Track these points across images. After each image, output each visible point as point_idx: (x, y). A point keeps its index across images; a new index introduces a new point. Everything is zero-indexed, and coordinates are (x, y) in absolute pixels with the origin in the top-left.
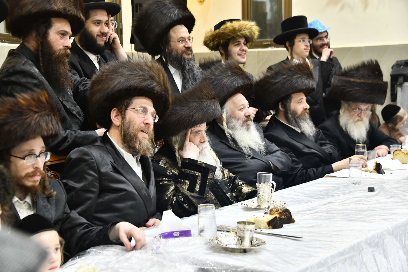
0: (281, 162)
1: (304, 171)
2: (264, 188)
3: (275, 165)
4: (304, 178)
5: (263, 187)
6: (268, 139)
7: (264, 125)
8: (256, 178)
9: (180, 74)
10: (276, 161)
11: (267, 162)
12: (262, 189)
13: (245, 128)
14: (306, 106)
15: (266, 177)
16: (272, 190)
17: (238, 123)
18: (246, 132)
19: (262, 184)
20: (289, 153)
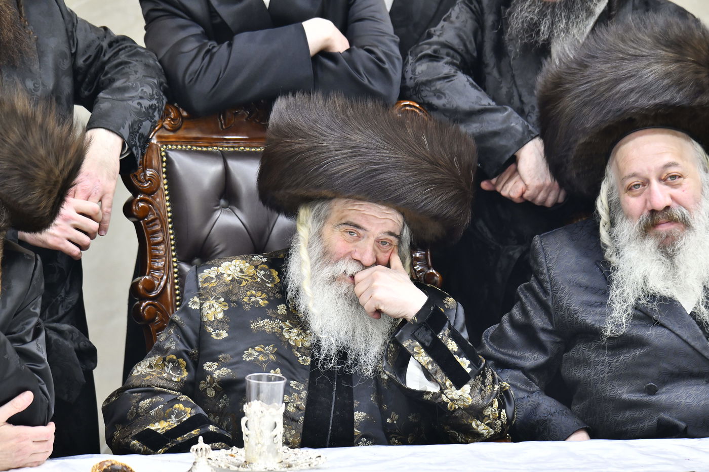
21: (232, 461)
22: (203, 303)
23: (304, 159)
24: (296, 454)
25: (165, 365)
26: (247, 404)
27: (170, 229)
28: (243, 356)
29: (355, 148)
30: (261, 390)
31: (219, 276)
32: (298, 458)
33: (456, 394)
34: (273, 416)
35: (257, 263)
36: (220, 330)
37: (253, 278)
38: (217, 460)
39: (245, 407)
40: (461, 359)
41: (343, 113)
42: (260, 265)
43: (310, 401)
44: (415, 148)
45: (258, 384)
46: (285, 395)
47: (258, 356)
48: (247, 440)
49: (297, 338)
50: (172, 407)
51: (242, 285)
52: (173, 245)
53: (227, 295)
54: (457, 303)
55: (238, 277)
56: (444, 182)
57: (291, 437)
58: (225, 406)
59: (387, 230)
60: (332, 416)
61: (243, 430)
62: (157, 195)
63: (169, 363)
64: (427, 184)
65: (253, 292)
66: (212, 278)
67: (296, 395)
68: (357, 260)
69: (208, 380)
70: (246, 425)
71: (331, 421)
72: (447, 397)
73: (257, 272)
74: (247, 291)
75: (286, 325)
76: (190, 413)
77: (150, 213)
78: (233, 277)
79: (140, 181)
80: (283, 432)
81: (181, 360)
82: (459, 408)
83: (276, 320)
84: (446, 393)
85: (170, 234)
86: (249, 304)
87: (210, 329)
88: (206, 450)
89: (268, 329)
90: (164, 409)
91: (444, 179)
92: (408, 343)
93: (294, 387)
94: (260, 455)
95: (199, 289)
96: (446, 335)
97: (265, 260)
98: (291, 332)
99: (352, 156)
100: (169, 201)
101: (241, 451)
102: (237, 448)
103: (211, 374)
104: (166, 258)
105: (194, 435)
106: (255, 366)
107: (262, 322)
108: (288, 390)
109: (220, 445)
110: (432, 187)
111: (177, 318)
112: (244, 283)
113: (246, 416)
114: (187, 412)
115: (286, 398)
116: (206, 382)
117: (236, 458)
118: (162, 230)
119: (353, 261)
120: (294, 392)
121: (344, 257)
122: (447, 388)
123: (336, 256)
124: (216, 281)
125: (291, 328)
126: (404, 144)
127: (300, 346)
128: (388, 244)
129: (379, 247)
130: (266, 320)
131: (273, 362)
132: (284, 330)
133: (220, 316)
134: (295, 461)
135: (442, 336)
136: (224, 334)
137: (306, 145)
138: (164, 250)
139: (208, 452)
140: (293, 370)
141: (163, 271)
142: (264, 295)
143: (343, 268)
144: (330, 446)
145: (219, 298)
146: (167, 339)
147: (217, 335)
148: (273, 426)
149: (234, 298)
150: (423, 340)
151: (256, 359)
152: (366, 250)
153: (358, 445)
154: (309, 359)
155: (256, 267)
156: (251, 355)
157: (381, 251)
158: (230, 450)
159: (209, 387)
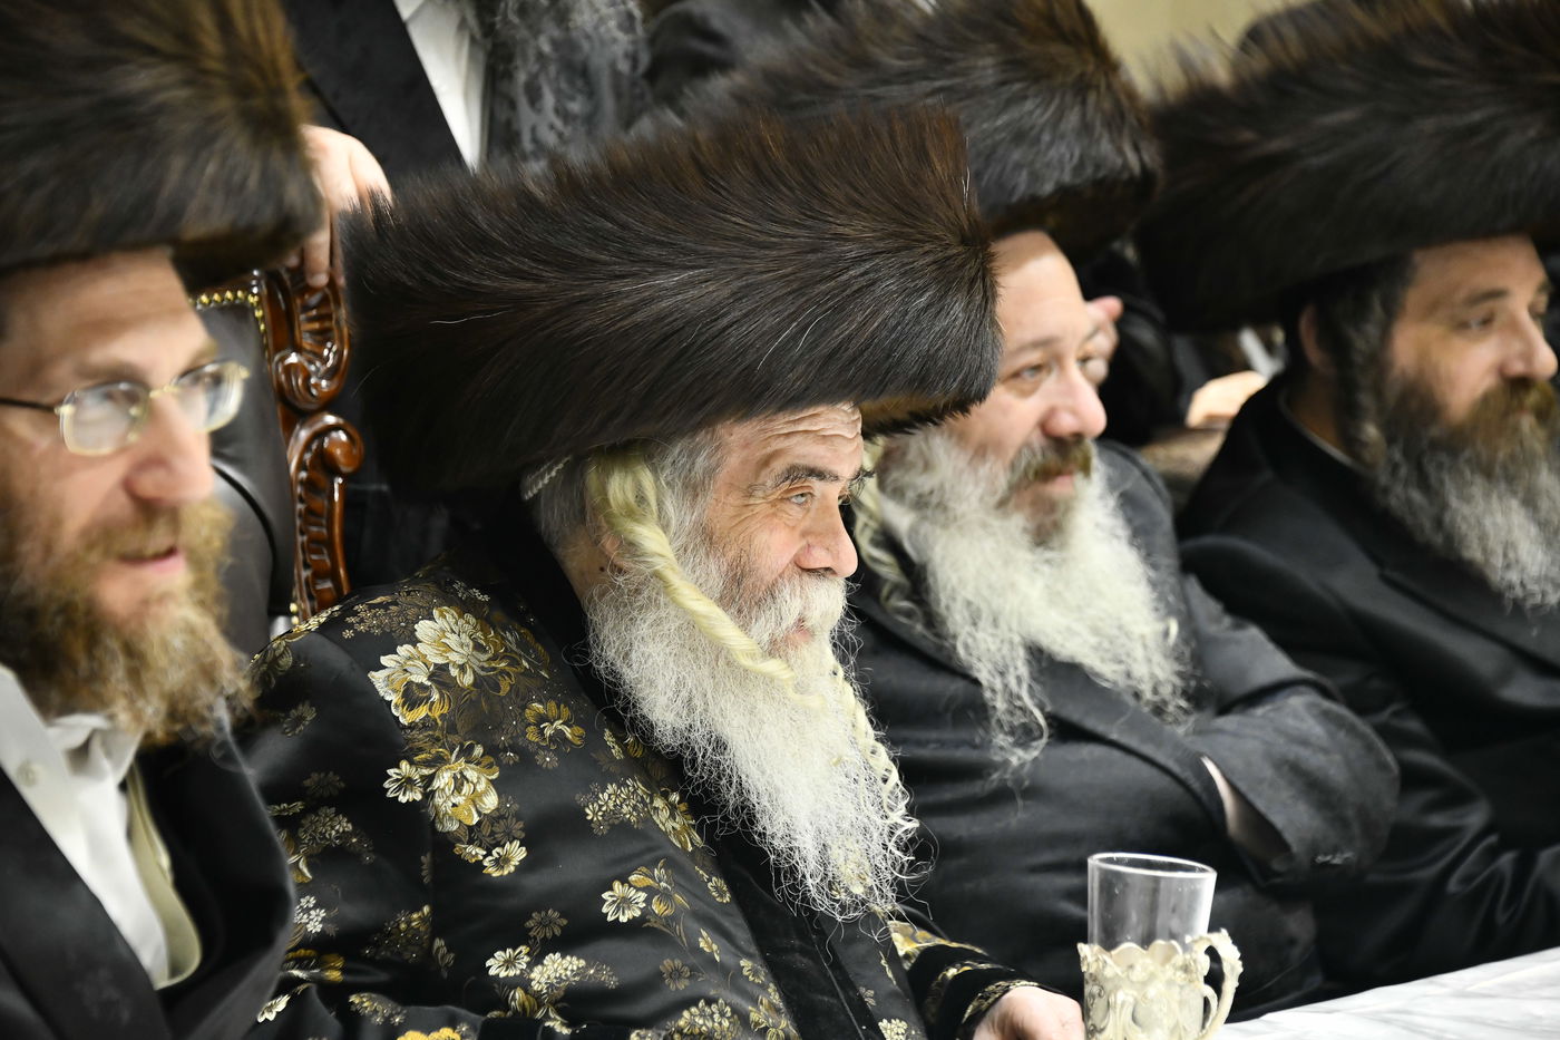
0: (1313, 787)
1: (1506, 860)
2: (1144, 984)
3: (1261, 805)
4: (1501, 918)
5: (1138, 974)
6: (1212, 587)
7: (1184, 461)
8: (1080, 896)
9: (462, 25)
10: (1268, 772)
11: (1186, 774)
12: (1123, 997)
13: (1018, 521)
14: (1528, 356)
15: (1162, 897)
16: (1206, 1002)
17: (977, 484)
18: (1024, 555)
19: (1128, 947)
20: (1381, 708)
22: (431, 778)
28: (605, 910)
31: (440, 677)
35: (481, 609)
37: (511, 659)
47: (648, 902)
49: (675, 825)
51: (504, 693)
53: (483, 732)
55: (482, 668)
65: (539, 708)
66: (424, 688)
67: (765, 1000)
69: (514, 1004)
73: (503, 637)
74: (523, 708)
78: (475, 672)
83: (628, 781)
86: (546, 748)
87: (474, 852)
89: (630, 813)
93: (751, 977)
97: (480, 595)
98: (657, 810)
103: (521, 982)
107: (606, 795)
112: (505, 684)
120: (759, 993)
124: (442, 697)
125: (651, 797)
127: (690, 847)
130: (610, 786)
131: (687, 913)
132: (650, 809)
133: (492, 801)
136: (518, 853)
142: (566, 711)
147: (499, 862)
149: (500, 737)
151: (647, 912)
154: (722, 884)
156: (626, 902)
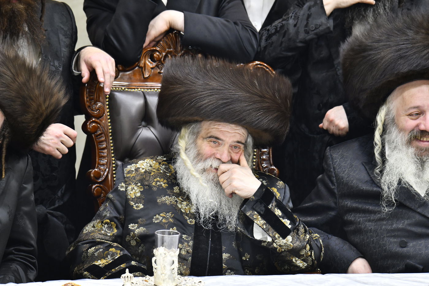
21: (146, 284)
22: (127, 187)
23: (182, 98)
24: (186, 280)
25: (103, 226)
26: (156, 249)
27: (110, 140)
28: (153, 220)
29: (212, 90)
30: (164, 241)
31: (137, 170)
32: (187, 283)
33: (283, 242)
34: (172, 257)
35: (160, 161)
36: (138, 204)
37: (158, 170)
38: (137, 283)
39: (155, 250)
40: (284, 220)
41: (204, 68)
42: (162, 162)
43: (195, 247)
44: (250, 88)
45: (163, 237)
46: (179, 244)
47: (162, 219)
48: (156, 272)
49: (186, 208)
50: (108, 250)
51: (151, 175)
52: (113, 150)
53: (142, 181)
54: (285, 185)
55: (148, 170)
56: (270, 108)
57: (184, 270)
58: (142, 251)
59: (236, 140)
60: (209, 256)
61: (153, 265)
62: (103, 119)
63: (105, 224)
64: (259, 110)
65: (159, 179)
66: (133, 171)
67: (186, 243)
68: (218, 159)
69: (131, 235)
70: (155, 262)
71: (208, 260)
72: (277, 244)
73: (160, 166)
74: (155, 178)
75: (179, 200)
76: (120, 254)
77: (98, 130)
78: (146, 170)
79: (92, 110)
80: (178, 266)
81: (113, 223)
82: (285, 251)
83: (173, 197)
84: (276, 242)
85: (111, 143)
86: (156, 187)
87: (132, 203)
88: (130, 277)
89: (168, 202)
90: (103, 252)
91: (269, 106)
92: (250, 213)
93: (185, 239)
94: (164, 281)
95: (125, 178)
96: (274, 205)
97: (165, 159)
98: (182, 204)
99: (211, 95)
100: (110, 122)
101: (152, 278)
102: (149, 276)
103: (134, 231)
104: (108, 158)
105: (122, 267)
106: (160, 226)
107: (164, 198)
108: (181, 241)
109: (139, 274)
110: (262, 111)
111: (111, 196)
112: (152, 174)
113: (155, 256)
114: (118, 253)
115: (180, 245)
116: (130, 237)
117: (148, 283)
118: (105, 141)
119: (216, 159)
120: (185, 242)
121: (210, 157)
122: (276, 239)
123: (205, 156)
124: (135, 173)
125: (183, 201)
126: (243, 86)
127: (188, 213)
128: (238, 148)
129: (232, 150)
130: (167, 196)
131: (171, 223)
132: (178, 203)
133: (139, 195)
134: (185, 284)
135: (271, 206)
136: (141, 206)
137: (183, 89)
138: (107, 153)
139: (132, 278)
140: (184, 228)
141: (106, 166)
142: (165, 181)
143: (210, 164)
144: (208, 275)
145: (138, 183)
146: (104, 209)
147: (137, 207)
148: (172, 263)
149: (146, 183)
150: (259, 210)
151: (161, 221)
152: (223, 152)
153: (225, 275)
154: (194, 221)
155: (160, 163)
156: (158, 219)
157: (234, 152)
158: (145, 277)
159: (132, 239)
